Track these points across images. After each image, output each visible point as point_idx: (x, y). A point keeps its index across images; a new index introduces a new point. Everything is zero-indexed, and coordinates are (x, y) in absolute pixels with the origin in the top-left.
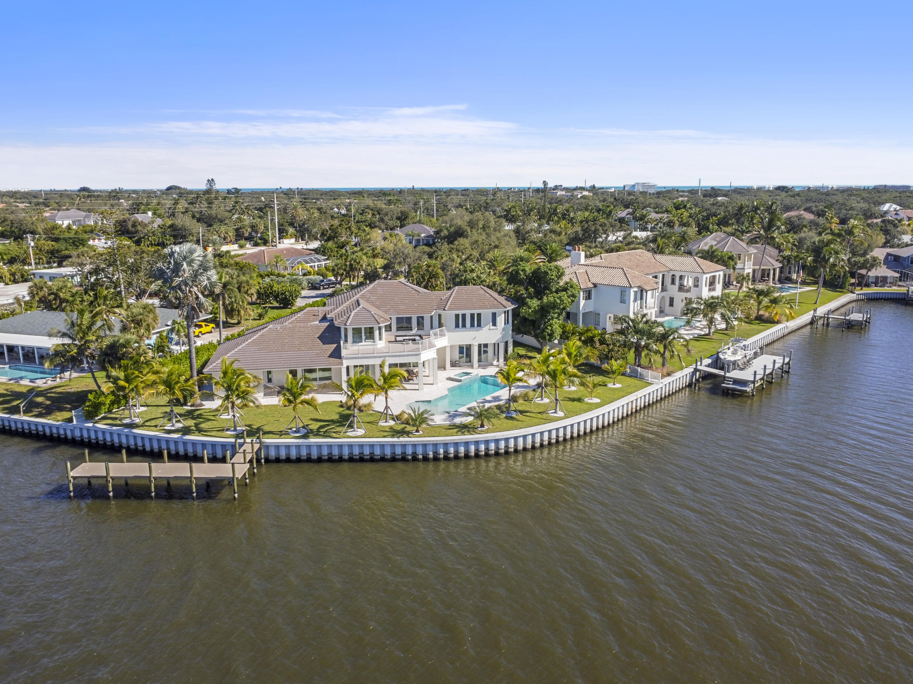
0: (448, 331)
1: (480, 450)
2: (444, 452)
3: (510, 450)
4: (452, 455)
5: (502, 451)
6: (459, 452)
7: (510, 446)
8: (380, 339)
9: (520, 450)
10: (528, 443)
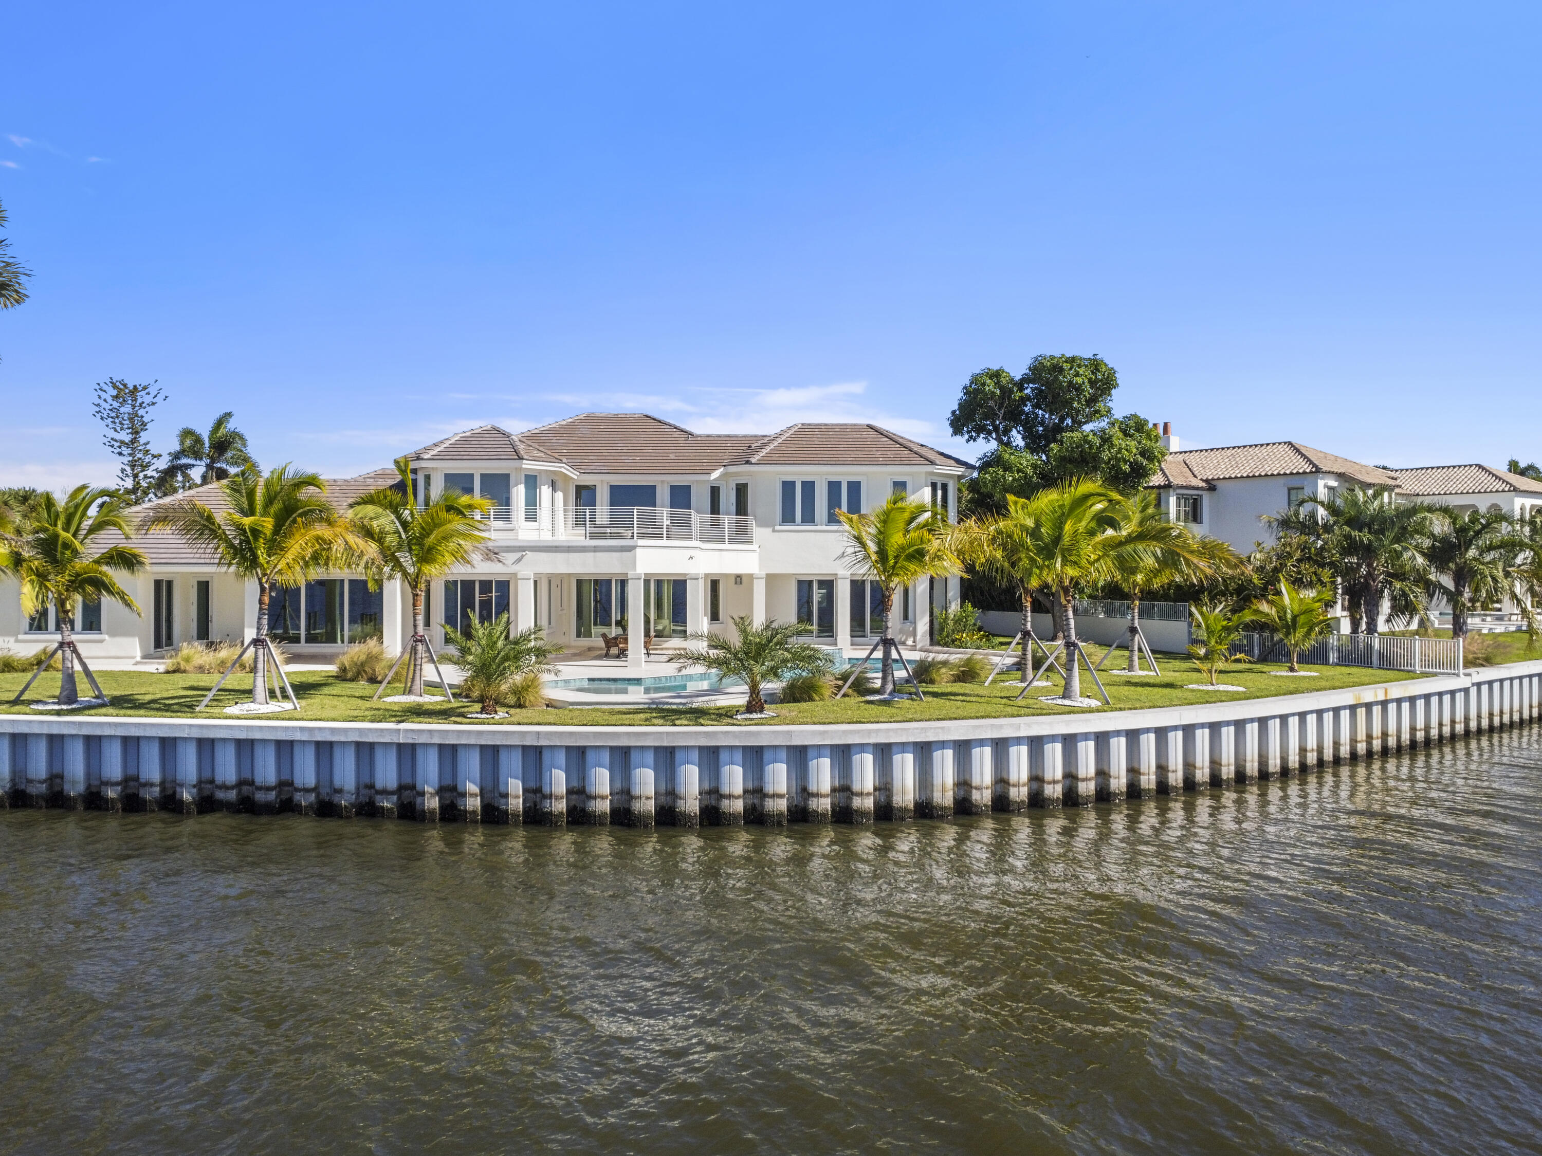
0: (757, 525)
1: (725, 790)
2: (570, 792)
3: (857, 803)
4: (604, 806)
5: (824, 805)
6: (636, 791)
7: (856, 787)
8: (531, 516)
9: (904, 810)
10: (937, 781)
